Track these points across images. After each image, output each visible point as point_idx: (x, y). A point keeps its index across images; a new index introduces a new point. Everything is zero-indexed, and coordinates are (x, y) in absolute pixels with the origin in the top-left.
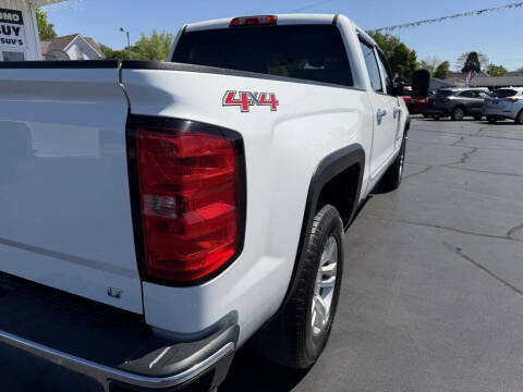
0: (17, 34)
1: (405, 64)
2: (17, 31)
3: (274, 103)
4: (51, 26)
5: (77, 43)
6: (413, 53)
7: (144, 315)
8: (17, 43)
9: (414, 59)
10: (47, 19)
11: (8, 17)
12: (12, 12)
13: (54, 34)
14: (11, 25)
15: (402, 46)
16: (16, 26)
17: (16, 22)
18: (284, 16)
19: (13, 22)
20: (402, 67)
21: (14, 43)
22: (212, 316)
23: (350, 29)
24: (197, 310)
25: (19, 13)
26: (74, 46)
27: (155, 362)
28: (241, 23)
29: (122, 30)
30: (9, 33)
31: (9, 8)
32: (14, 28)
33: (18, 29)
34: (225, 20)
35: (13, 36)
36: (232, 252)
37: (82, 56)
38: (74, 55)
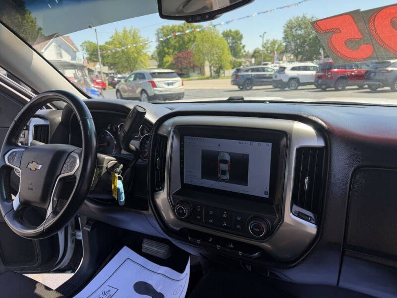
26: (54, 43)
37: (60, 51)
38: (54, 51)
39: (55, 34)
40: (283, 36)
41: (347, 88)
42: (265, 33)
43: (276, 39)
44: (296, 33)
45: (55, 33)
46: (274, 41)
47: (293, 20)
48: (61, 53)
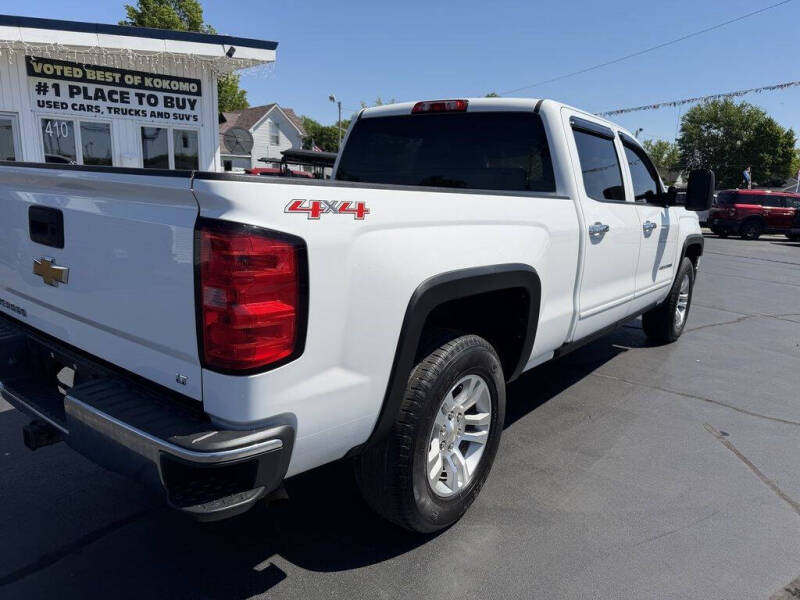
0: (192, 108)
1: (774, 153)
2: (193, 104)
3: (361, 211)
4: (243, 93)
5: (273, 116)
6: (790, 135)
7: (202, 402)
8: (191, 119)
9: (791, 145)
10: (239, 85)
11: (185, 87)
12: (190, 81)
13: (245, 104)
14: (186, 97)
15: (770, 122)
16: (192, 98)
17: (194, 94)
18: (477, 101)
19: (190, 93)
20: (767, 157)
21: (188, 119)
22: (263, 409)
23: (559, 118)
24: (244, 398)
25: (198, 83)
26: (269, 120)
27: (199, 439)
28: (426, 108)
29: (332, 99)
30: (183, 107)
31: (187, 76)
32: (189, 100)
33: (195, 101)
34: (406, 104)
35: (187, 111)
36: (287, 353)
37: (277, 133)
38: (268, 133)
39: (273, 105)
40: (679, 137)
41: (761, 237)
42: (641, 130)
43: (664, 141)
44: (710, 133)
45: (273, 102)
46: (660, 144)
47: (703, 106)
48: (277, 137)
